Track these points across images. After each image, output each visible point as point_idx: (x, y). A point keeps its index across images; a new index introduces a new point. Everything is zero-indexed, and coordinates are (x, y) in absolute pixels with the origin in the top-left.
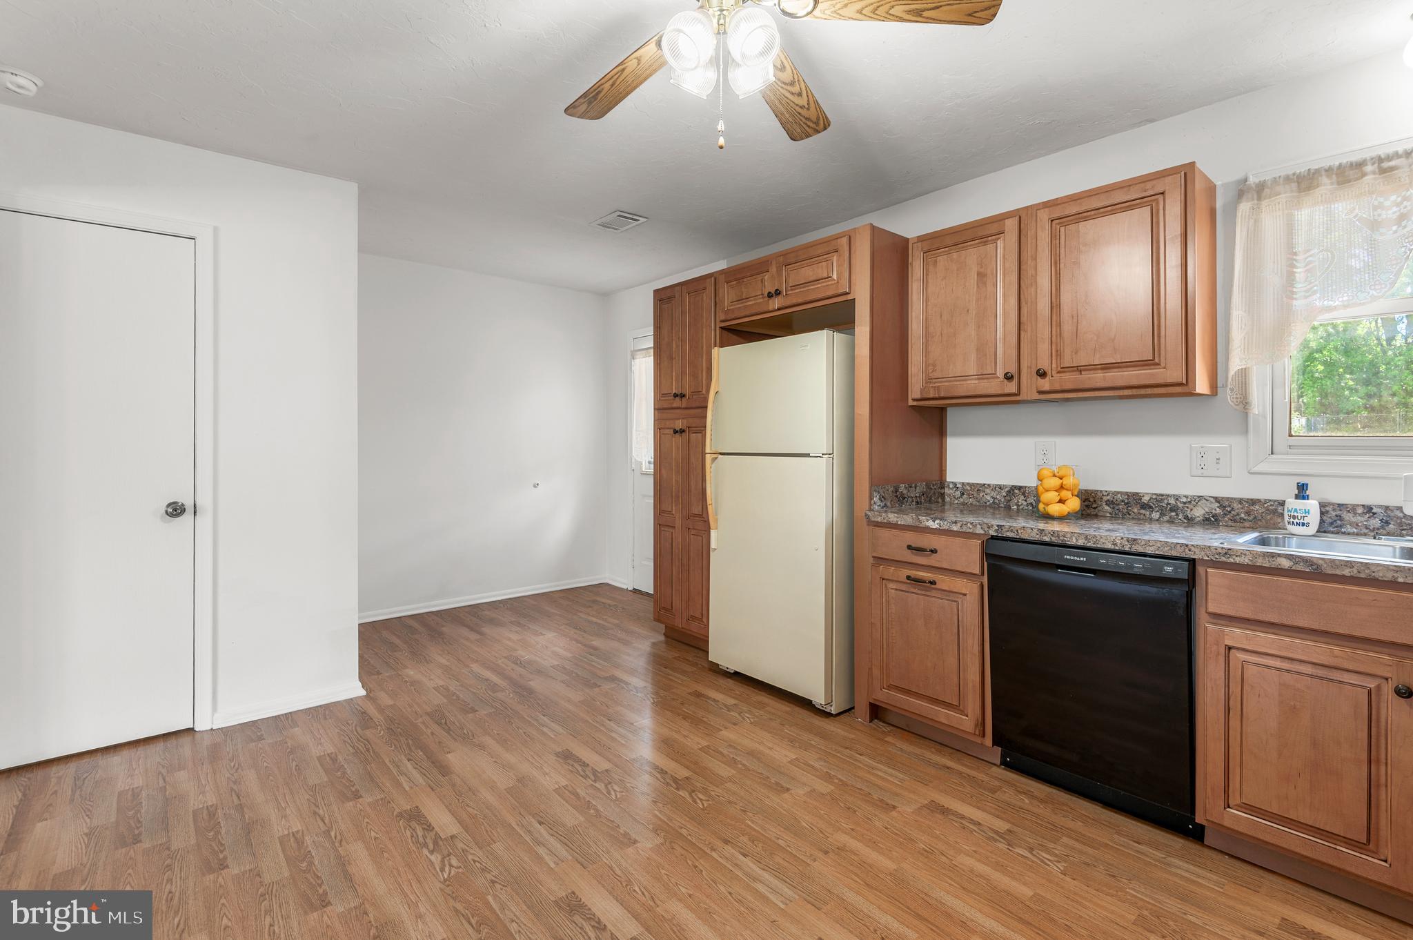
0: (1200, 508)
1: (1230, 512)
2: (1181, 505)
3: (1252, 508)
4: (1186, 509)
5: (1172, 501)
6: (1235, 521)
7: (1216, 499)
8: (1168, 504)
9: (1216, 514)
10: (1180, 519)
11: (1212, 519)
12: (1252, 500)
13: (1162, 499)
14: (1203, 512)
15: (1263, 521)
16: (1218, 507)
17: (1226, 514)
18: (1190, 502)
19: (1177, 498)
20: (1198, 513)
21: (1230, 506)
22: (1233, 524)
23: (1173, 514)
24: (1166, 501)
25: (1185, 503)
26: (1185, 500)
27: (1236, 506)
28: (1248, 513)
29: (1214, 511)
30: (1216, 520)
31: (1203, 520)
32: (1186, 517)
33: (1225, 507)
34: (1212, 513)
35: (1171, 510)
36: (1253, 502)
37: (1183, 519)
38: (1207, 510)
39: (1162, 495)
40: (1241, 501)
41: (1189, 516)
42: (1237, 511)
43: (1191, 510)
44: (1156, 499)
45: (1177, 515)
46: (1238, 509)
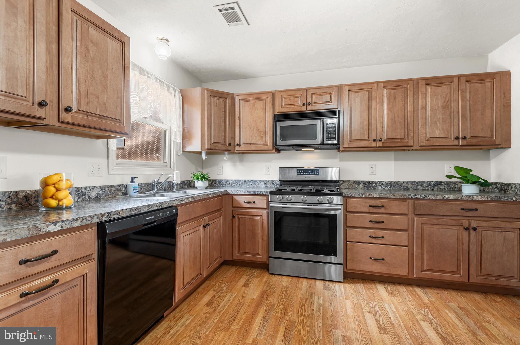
0: (94, 192)
1: (104, 192)
2: (87, 192)
3: (111, 189)
4: (89, 193)
5: (83, 190)
6: (106, 195)
7: (101, 187)
8: (82, 192)
9: (100, 193)
10: (86, 199)
11: (99, 196)
12: (111, 186)
13: (79, 190)
14: (96, 193)
15: (115, 194)
16: (101, 190)
17: (103, 193)
18: (91, 190)
19: (85, 188)
20: (93, 194)
21: (104, 189)
22: (105, 197)
23: (84, 197)
24: (80, 191)
25: (88, 190)
26: (88, 189)
27: (107, 189)
28: (110, 191)
29: (99, 193)
30: (100, 196)
31: (95, 198)
32: (89, 197)
33: (103, 190)
34: (98, 193)
35: (83, 195)
36: (112, 186)
37: (88, 199)
38: (97, 192)
39: (79, 188)
40: (108, 186)
41: (90, 197)
42: (107, 191)
43: (91, 193)
44: (76, 190)
45: (85, 197)
46: (107, 190)
